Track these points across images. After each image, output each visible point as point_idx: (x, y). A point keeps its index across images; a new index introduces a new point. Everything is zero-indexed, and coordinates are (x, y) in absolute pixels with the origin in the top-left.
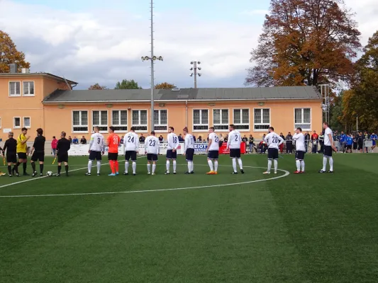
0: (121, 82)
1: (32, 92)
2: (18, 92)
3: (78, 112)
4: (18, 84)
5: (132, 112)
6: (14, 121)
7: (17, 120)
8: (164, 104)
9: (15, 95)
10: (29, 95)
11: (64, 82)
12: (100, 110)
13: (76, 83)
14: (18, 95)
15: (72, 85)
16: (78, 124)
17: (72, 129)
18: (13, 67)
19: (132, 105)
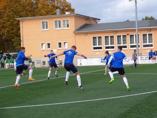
0: (144, 18)
1: (68, 26)
2: (60, 27)
3: (96, 37)
4: (60, 21)
5: (129, 36)
6: (58, 45)
7: (60, 44)
8: (150, 30)
9: (58, 29)
10: (66, 28)
11: (90, 19)
12: (109, 35)
13: (99, 20)
14: (60, 29)
15: (97, 21)
16: (96, 45)
17: (93, 48)
18: (58, 11)
19: (129, 31)
